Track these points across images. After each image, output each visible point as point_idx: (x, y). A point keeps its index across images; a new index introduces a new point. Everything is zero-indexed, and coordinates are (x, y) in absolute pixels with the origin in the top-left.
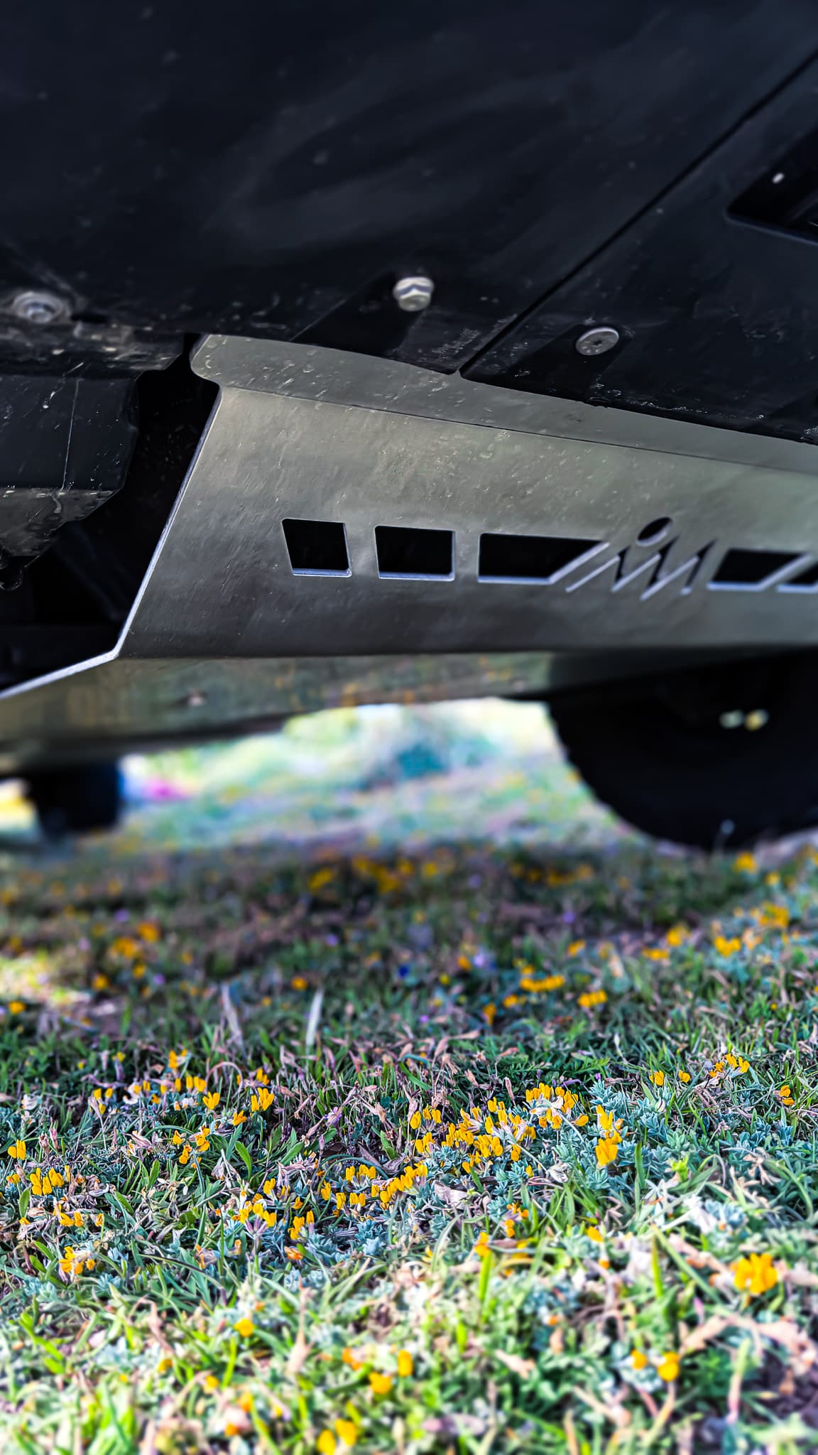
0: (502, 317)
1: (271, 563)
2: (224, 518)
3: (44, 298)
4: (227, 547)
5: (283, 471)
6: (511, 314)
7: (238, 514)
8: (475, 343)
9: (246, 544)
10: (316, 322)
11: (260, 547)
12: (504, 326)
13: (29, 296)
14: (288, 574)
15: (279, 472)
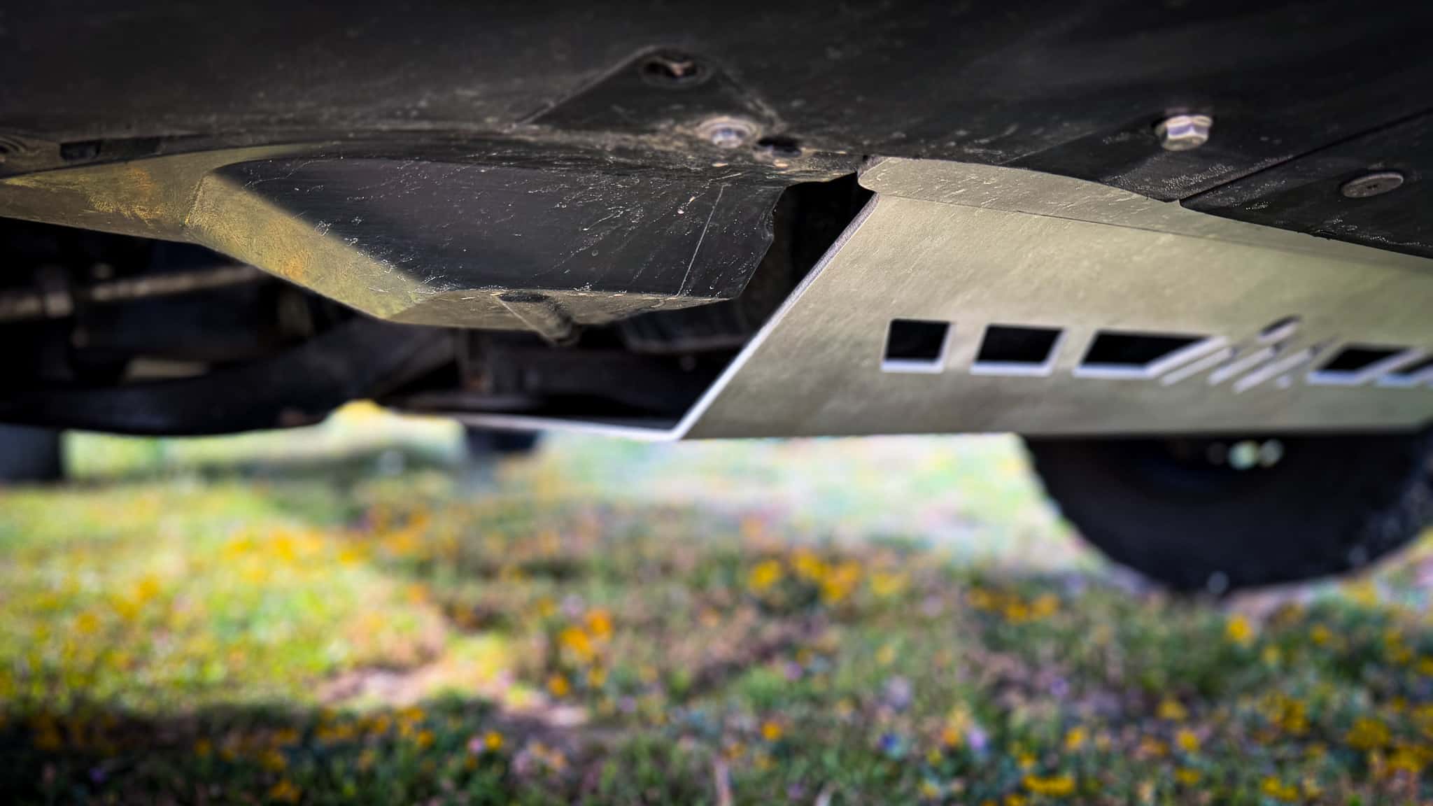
0: (1272, 157)
1: (864, 358)
2: (832, 319)
3: (741, 124)
4: (823, 346)
5: (913, 275)
6: (1287, 154)
7: (847, 316)
8: (1220, 178)
9: (844, 343)
10: (1040, 150)
11: (859, 345)
12: (1269, 165)
13: (723, 121)
14: (876, 368)
15: (908, 275)
